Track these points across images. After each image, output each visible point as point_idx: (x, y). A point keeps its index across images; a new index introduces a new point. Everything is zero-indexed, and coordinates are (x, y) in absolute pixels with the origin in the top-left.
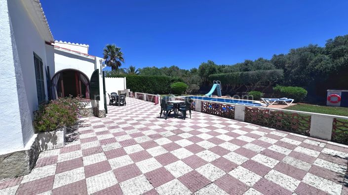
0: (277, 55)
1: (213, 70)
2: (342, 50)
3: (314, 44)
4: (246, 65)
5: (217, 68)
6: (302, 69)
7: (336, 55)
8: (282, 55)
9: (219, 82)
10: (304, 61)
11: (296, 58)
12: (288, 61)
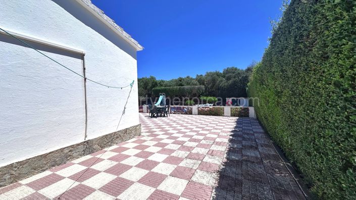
0: (199, 75)
1: (155, 84)
2: (230, 76)
3: (218, 71)
4: (181, 81)
5: (158, 83)
6: (213, 85)
7: (228, 79)
8: (202, 75)
9: (164, 95)
10: (214, 81)
11: (210, 78)
12: (206, 80)
